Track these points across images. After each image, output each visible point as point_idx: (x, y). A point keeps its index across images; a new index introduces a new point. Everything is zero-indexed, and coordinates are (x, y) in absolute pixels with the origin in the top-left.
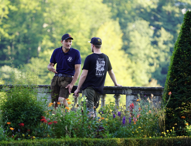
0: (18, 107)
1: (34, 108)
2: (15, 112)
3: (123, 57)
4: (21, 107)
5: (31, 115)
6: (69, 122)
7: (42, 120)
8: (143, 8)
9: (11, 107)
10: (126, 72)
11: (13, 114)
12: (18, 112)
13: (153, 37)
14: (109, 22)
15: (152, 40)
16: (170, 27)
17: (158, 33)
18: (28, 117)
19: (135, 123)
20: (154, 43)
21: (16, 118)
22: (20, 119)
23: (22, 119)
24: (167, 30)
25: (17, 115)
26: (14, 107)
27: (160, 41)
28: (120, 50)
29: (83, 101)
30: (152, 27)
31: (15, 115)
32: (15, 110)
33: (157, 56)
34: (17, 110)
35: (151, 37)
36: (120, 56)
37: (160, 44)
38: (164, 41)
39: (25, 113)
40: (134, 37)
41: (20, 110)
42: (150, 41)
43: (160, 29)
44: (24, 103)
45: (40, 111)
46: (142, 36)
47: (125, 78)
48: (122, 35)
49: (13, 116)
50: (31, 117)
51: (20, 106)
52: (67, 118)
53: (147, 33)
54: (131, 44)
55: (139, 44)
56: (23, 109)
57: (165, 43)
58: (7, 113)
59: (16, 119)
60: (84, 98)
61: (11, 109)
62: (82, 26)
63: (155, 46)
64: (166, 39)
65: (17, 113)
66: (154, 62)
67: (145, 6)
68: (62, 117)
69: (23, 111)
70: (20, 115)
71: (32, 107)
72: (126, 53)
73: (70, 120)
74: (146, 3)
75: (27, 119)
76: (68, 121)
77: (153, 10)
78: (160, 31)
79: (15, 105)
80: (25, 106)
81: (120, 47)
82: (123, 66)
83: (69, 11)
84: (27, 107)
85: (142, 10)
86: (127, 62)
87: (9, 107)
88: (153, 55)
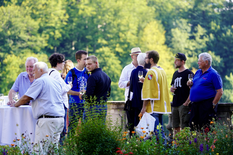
0: (93, 139)
1: (109, 139)
2: (90, 144)
3: (166, 51)
4: (95, 139)
5: (106, 147)
6: (145, 152)
7: (118, 151)
8: (182, 9)
9: (86, 140)
10: (169, 63)
11: (88, 146)
12: (93, 143)
13: (191, 33)
14: (154, 21)
15: (190, 35)
16: (205, 24)
17: (195, 29)
18: (103, 149)
19: (213, 151)
20: (192, 38)
21: (91, 150)
22: (95, 151)
23: (97, 152)
24: (203, 26)
25: (92, 147)
26: (88, 139)
27: (197, 35)
28: (163, 45)
29: (159, 129)
30: (190, 25)
31: (90, 148)
32: (89, 142)
33: (195, 48)
34: (91, 142)
35: (189, 33)
36: (164, 50)
37: (198, 39)
38: (201, 36)
39: (100, 145)
40: (176, 33)
41: (94, 142)
42: (188, 36)
43: (197, 25)
44: (98, 135)
45: (115, 143)
46: (182, 32)
47: (168, 69)
48: (164, 32)
49: (88, 148)
50: (106, 149)
51: (94, 137)
52: (142, 147)
53: (186, 30)
54: (173, 39)
55: (179, 40)
56: (98, 141)
57: (202, 37)
58: (82, 146)
59: (91, 152)
60: (159, 127)
61: (86, 142)
62: (131, 25)
63: (193, 40)
64: (202, 34)
65: (92, 145)
66: (192, 54)
67: (183, 7)
68: (137, 147)
69: (98, 143)
70: (95, 147)
71: (106, 138)
72: (168, 47)
73: (146, 150)
74: (184, 5)
75: (102, 151)
76: (143, 151)
77: (190, 10)
78: (196, 27)
79: (90, 137)
80: (100, 138)
81: (163, 42)
82: (167, 59)
83: (120, 14)
84: (102, 139)
85: (181, 10)
86: (170, 54)
87: (83, 140)
88: (192, 48)
